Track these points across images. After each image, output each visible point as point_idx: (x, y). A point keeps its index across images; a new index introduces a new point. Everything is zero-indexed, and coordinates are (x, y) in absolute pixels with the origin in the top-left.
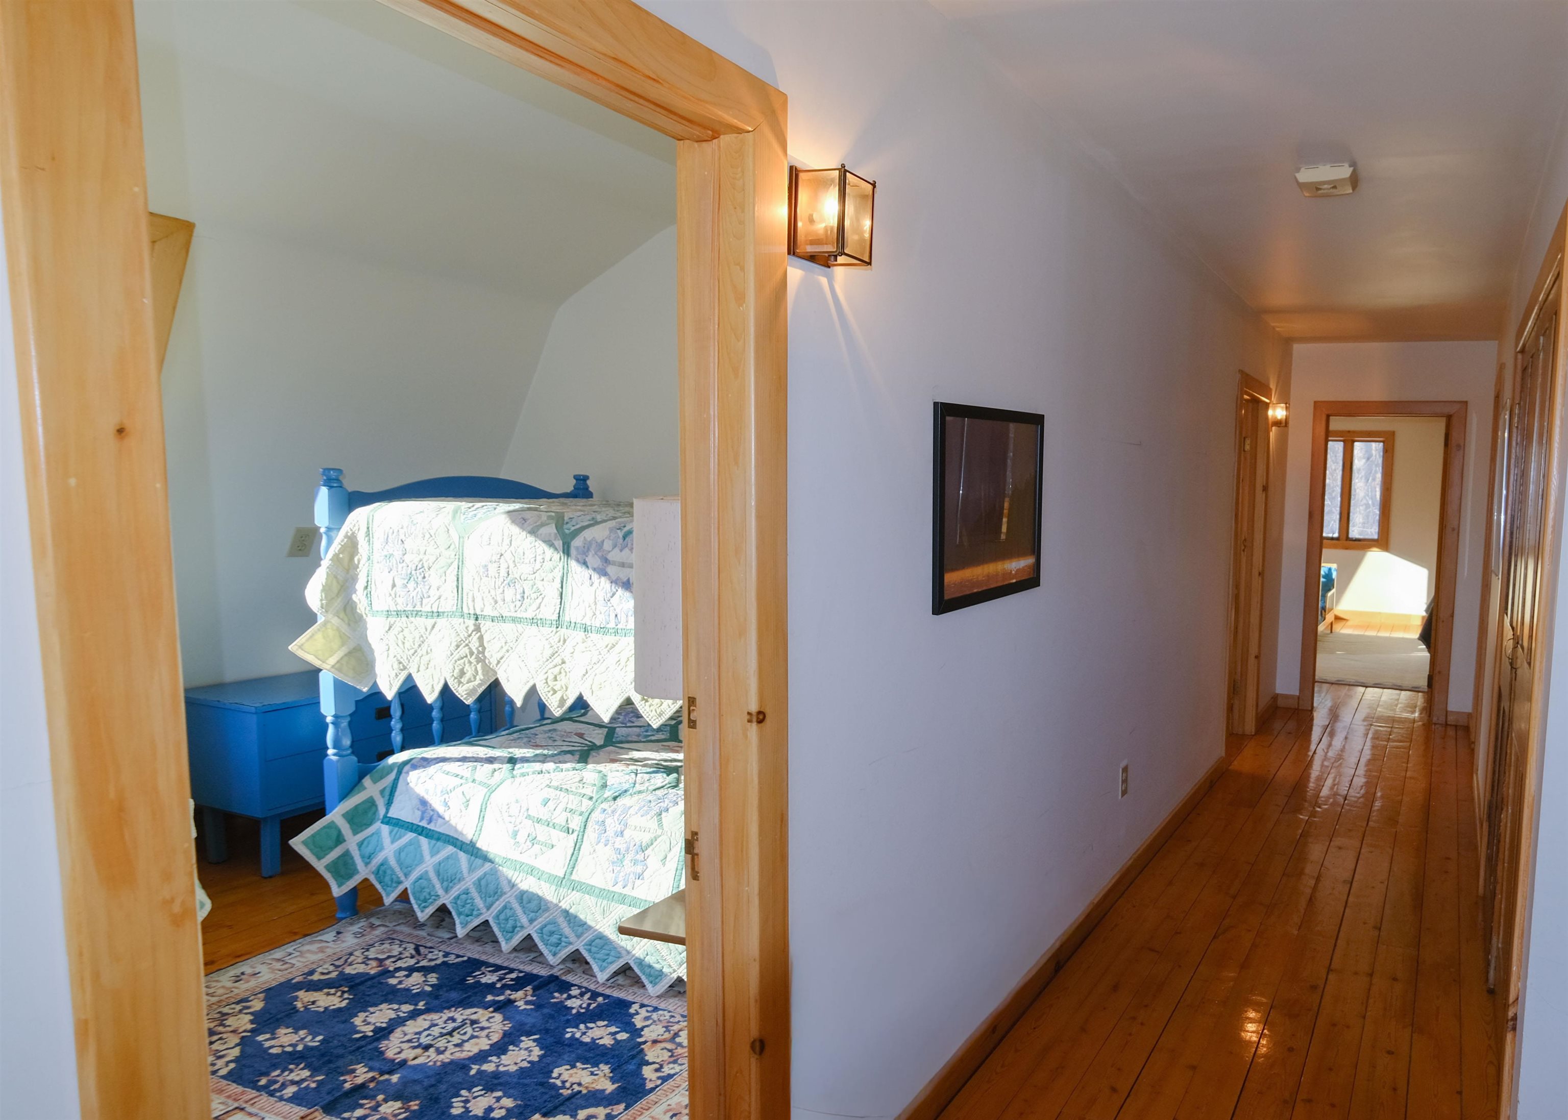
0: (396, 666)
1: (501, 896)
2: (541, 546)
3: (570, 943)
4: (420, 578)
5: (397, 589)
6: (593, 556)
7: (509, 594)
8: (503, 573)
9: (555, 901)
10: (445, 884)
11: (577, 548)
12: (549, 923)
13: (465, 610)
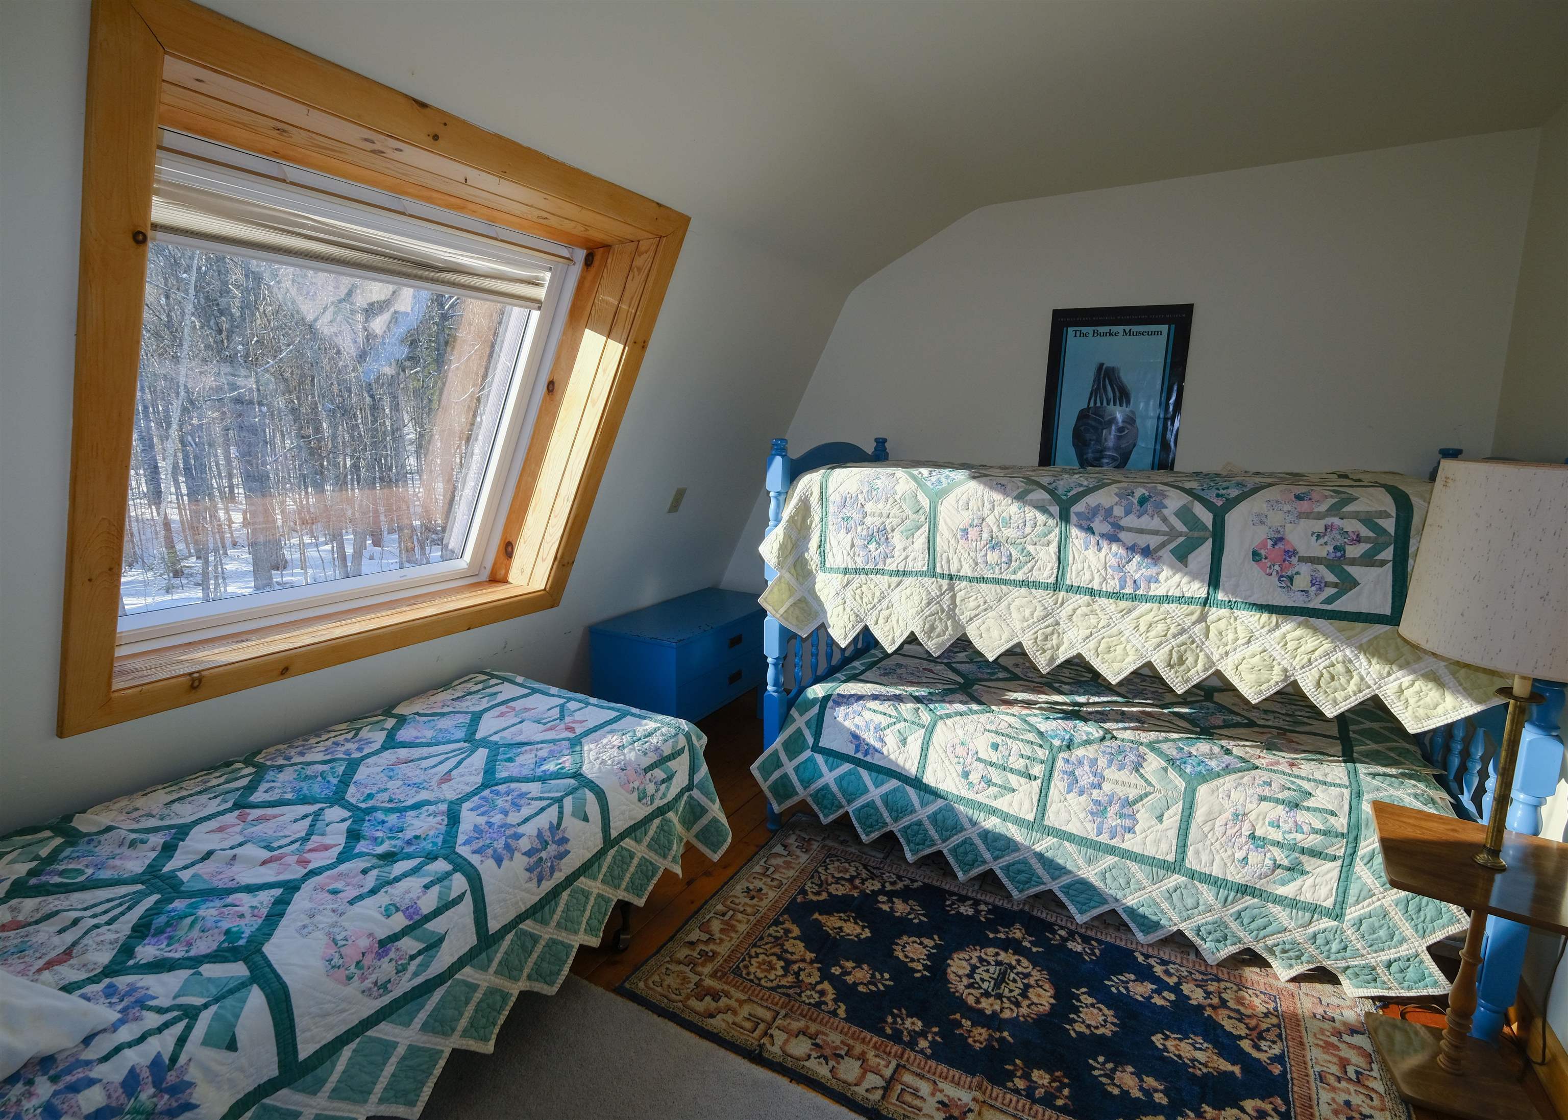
0: (853, 618)
1: (961, 831)
2: (1031, 513)
3: (1044, 883)
4: (883, 539)
5: (856, 549)
6: (1101, 522)
7: (992, 557)
8: (985, 535)
9: (1027, 843)
10: (894, 814)
11: (1078, 514)
12: (1018, 862)
13: (938, 570)
